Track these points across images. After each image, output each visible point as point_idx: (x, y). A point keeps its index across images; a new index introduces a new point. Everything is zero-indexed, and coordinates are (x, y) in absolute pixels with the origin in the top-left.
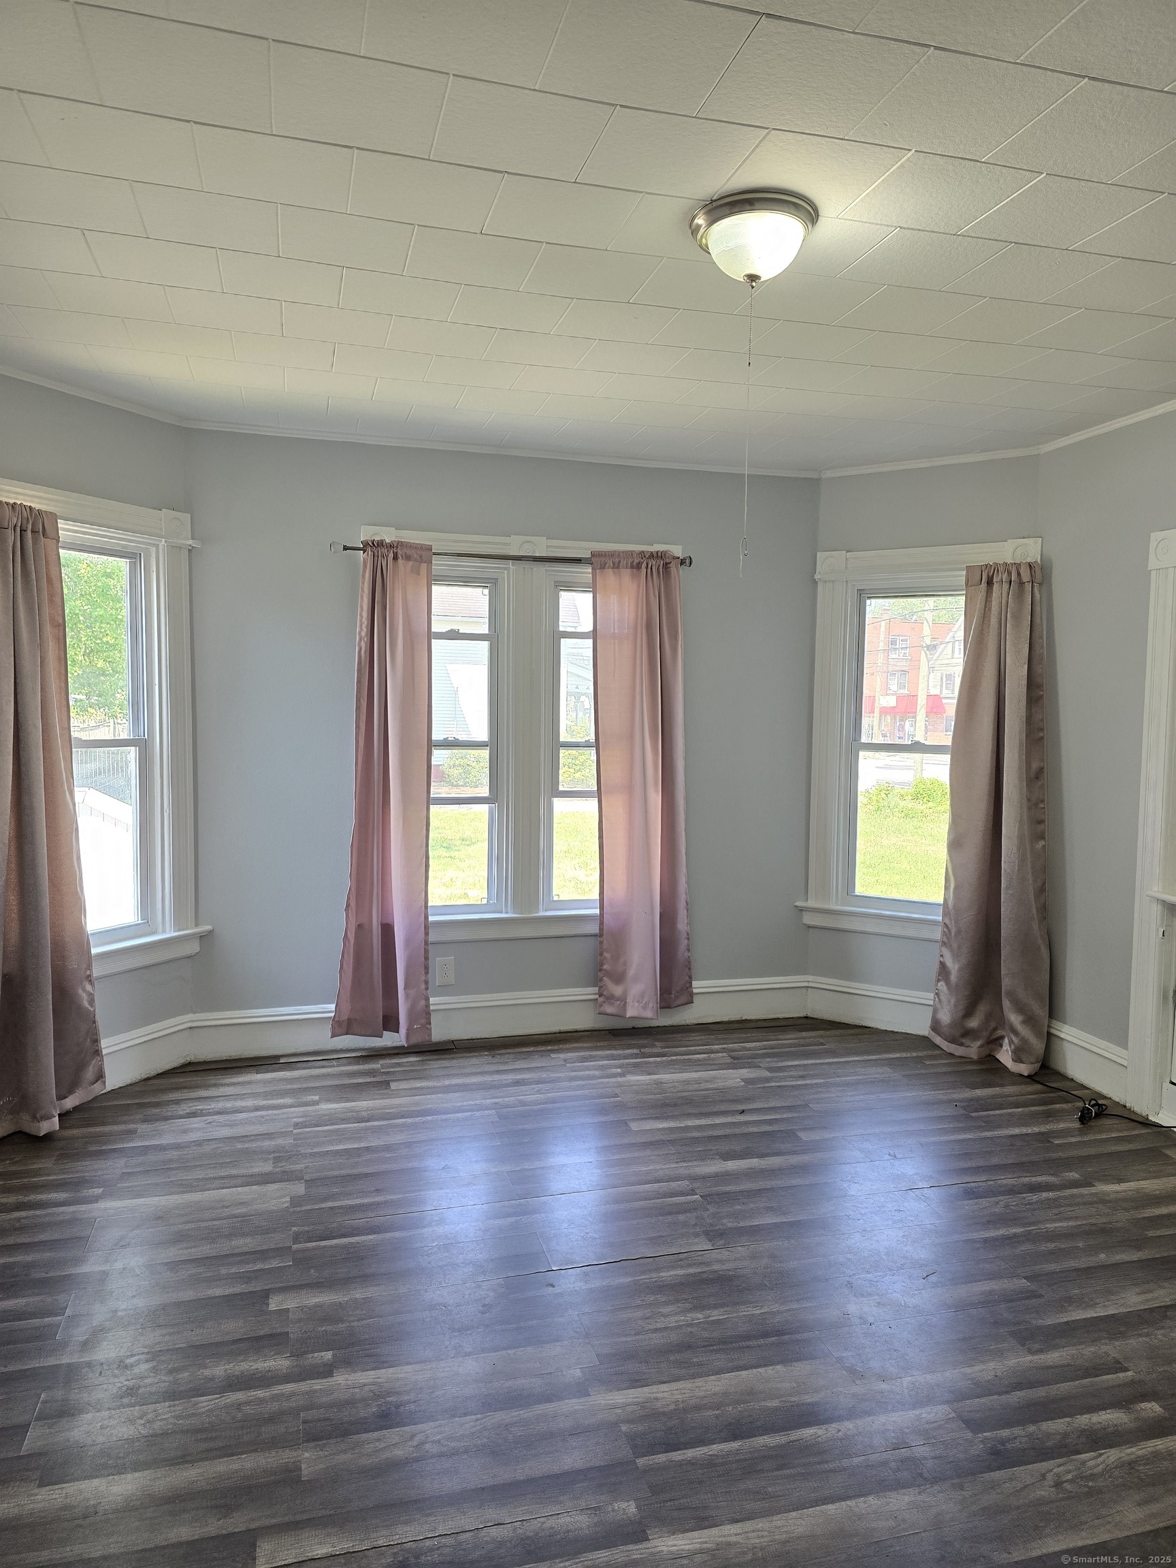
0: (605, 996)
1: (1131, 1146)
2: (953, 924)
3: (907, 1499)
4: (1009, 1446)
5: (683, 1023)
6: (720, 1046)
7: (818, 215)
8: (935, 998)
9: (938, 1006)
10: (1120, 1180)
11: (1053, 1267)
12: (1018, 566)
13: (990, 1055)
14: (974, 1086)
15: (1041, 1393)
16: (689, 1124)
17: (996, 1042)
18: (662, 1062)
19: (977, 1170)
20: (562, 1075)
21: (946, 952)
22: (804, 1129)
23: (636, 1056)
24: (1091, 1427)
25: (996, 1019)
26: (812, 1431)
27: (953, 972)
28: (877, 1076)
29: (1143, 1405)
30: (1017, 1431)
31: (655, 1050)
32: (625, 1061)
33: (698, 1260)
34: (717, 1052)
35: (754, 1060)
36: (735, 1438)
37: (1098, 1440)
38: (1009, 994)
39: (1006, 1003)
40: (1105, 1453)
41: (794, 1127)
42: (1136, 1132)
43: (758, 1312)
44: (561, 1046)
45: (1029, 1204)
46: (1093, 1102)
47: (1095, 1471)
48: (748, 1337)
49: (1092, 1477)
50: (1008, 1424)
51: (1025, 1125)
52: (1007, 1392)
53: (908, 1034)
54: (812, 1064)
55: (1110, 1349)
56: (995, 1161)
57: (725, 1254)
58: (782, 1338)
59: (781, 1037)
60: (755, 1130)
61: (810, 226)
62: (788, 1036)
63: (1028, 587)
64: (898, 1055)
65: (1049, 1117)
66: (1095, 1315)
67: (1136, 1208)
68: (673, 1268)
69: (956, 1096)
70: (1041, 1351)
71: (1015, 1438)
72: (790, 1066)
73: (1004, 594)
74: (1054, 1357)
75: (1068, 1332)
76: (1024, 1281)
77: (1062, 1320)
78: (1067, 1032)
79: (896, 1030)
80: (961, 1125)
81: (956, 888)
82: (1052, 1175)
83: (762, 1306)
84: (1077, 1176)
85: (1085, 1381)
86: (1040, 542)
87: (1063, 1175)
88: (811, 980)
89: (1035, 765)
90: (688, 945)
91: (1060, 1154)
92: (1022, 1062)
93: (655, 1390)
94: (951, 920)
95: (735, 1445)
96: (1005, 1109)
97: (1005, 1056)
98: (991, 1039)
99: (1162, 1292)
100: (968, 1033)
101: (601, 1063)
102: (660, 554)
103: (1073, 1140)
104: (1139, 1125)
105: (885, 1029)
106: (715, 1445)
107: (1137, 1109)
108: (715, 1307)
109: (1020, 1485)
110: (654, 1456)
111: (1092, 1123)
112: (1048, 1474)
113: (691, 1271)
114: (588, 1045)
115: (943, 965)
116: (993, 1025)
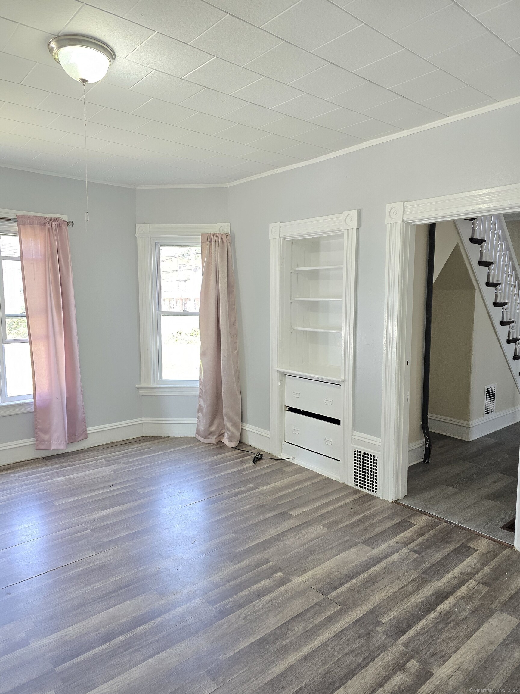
0: (39, 441)
1: (272, 470)
2: (203, 388)
3: (184, 645)
4: (226, 607)
5: (83, 448)
6: (101, 456)
7: (115, 55)
8: (197, 420)
9: (199, 423)
10: (268, 484)
11: (244, 525)
12: (222, 235)
13: (220, 441)
14: (213, 456)
15: (239, 580)
16: (85, 497)
17: (222, 435)
18: (71, 469)
19: (214, 491)
20: (16, 484)
21: (201, 400)
22: (141, 488)
23: (58, 468)
24: (257, 590)
25: (222, 426)
26: (142, 627)
27: (204, 408)
28: (174, 458)
29: (276, 575)
30: (229, 600)
31: (69, 464)
32: (52, 471)
33: (89, 561)
34: (100, 459)
35: (118, 460)
36: (106, 642)
37: (260, 594)
38: (226, 415)
39: (225, 418)
40: (263, 599)
41: (136, 488)
42: (274, 463)
43: (118, 579)
44: (16, 470)
45: (235, 501)
46: (258, 454)
47: (259, 607)
48: (113, 592)
49: (258, 610)
50: (226, 598)
51: (233, 468)
52: (225, 584)
53: (187, 437)
54: (145, 458)
55: (264, 555)
56: (222, 486)
57: (102, 555)
58: (129, 588)
59: (131, 447)
60: (117, 493)
61: (112, 61)
62: (134, 447)
63: (226, 244)
64: (183, 447)
65: (242, 463)
66: (259, 542)
67: (273, 494)
68: (76, 568)
69: (206, 461)
70: (239, 563)
71: (229, 603)
72: (135, 460)
73: (217, 247)
74: (244, 564)
75: (249, 551)
76: (232, 534)
77: (247, 547)
78: (248, 427)
79: (182, 436)
80: (208, 473)
81: (204, 373)
82: (243, 487)
83: (120, 575)
84: (252, 485)
85: (255, 570)
86: (230, 225)
87: (247, 486)
88: (144, 420)
89: (232, 320)
90: (84, 411)
91: (246, 478)
92: (232, 442)
93: (65, 631)
94: (202, 386)
95: (106, 645)
96: (225, 463)
97: (225, 441)
98: (220, 434)
99: (283, 526)
100: (211, 433)
101: (38, 475)
102: (55, 219)
103: (251, 471)
104: (275, 460)
105: (177, 436)
106: (96, 649)
107: (274, 454)
108: (97, 582)
109: (231, 623)
110: (65, 664)
111: (257, 463)
112: (241, 615)
113: (85, 567)
114: (31, 467)
115: (200, 406)
116: (220, 428)
